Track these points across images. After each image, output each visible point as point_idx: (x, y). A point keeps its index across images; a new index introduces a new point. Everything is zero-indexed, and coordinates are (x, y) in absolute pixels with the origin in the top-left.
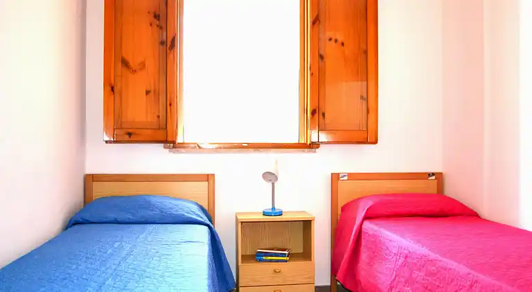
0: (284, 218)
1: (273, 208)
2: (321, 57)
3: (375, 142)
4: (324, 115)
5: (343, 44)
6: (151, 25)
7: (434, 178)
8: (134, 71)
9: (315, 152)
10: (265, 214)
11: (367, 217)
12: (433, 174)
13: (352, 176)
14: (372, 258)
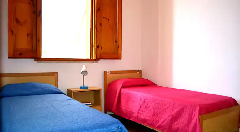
0: (89, 89)
1: (84, 85)
2: (101, 24)
3: (121, 59)
4: (101, 48)
5: (109, 20)
6: (29, 4)
7: (139, 72)
8: (22, 25)
9: (98, 63)
10: (81, 88)
11: (122, 87)
12: (139, 71)
13: (112, 72)
14: (127, 102)
